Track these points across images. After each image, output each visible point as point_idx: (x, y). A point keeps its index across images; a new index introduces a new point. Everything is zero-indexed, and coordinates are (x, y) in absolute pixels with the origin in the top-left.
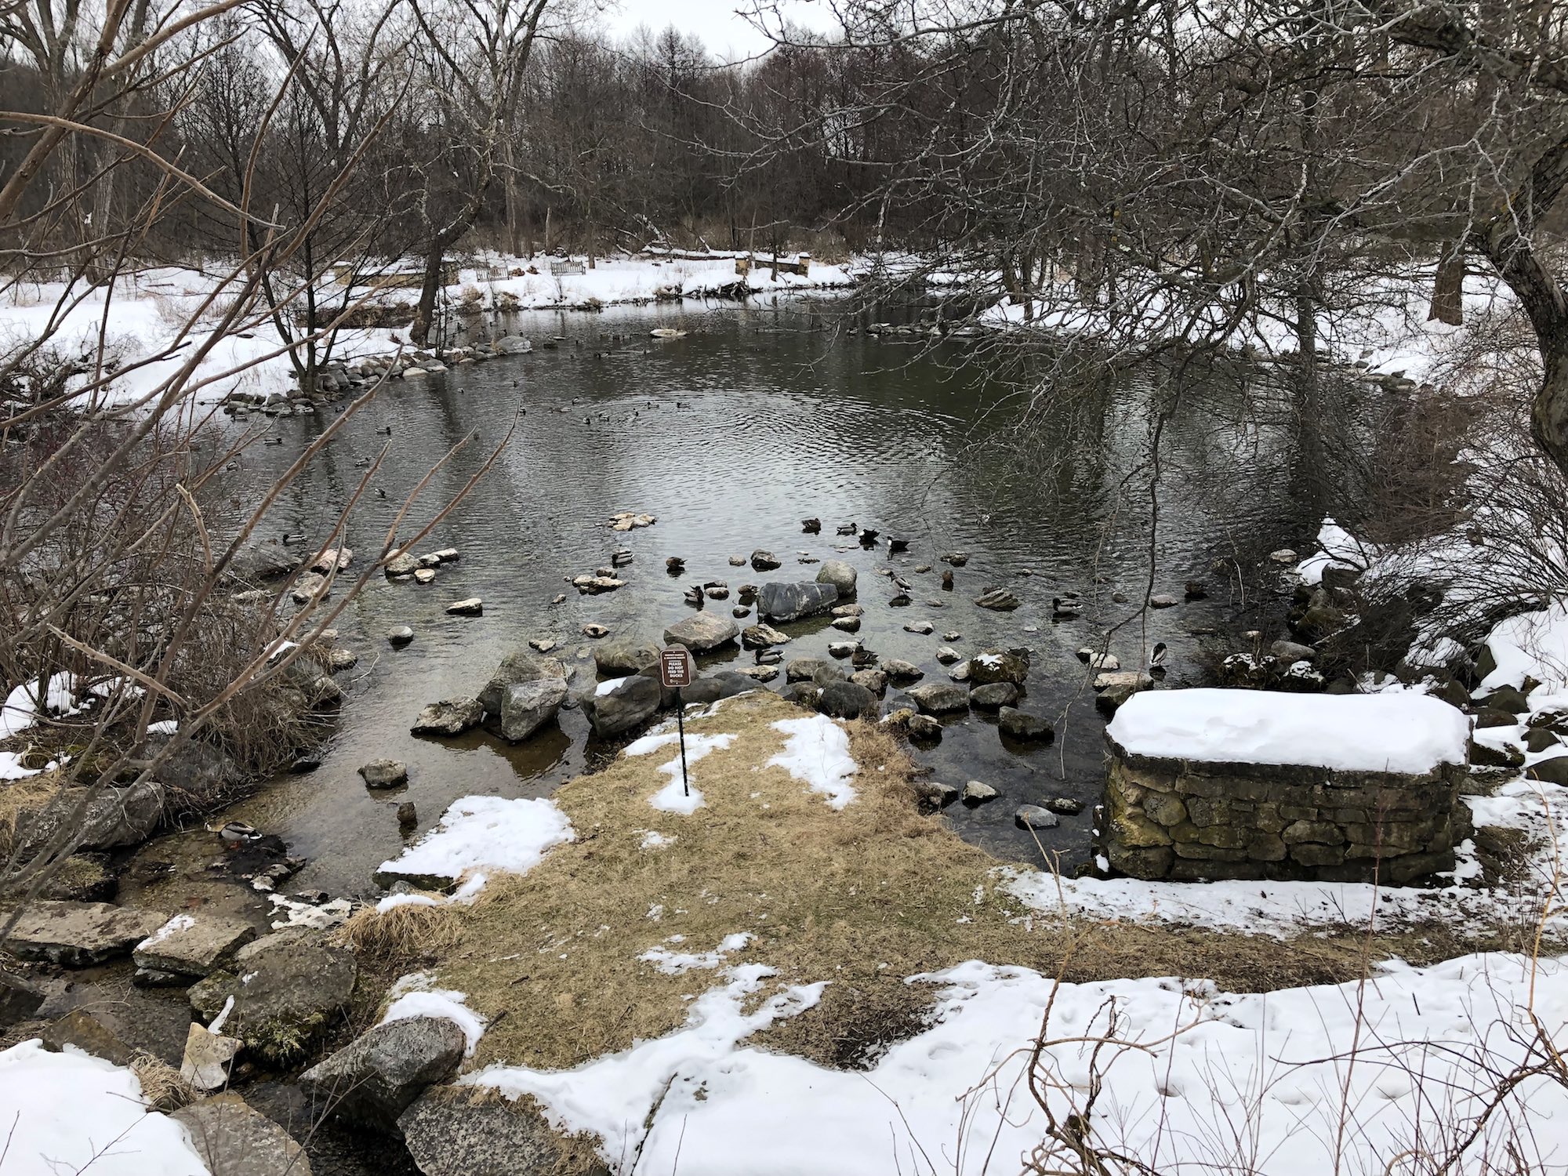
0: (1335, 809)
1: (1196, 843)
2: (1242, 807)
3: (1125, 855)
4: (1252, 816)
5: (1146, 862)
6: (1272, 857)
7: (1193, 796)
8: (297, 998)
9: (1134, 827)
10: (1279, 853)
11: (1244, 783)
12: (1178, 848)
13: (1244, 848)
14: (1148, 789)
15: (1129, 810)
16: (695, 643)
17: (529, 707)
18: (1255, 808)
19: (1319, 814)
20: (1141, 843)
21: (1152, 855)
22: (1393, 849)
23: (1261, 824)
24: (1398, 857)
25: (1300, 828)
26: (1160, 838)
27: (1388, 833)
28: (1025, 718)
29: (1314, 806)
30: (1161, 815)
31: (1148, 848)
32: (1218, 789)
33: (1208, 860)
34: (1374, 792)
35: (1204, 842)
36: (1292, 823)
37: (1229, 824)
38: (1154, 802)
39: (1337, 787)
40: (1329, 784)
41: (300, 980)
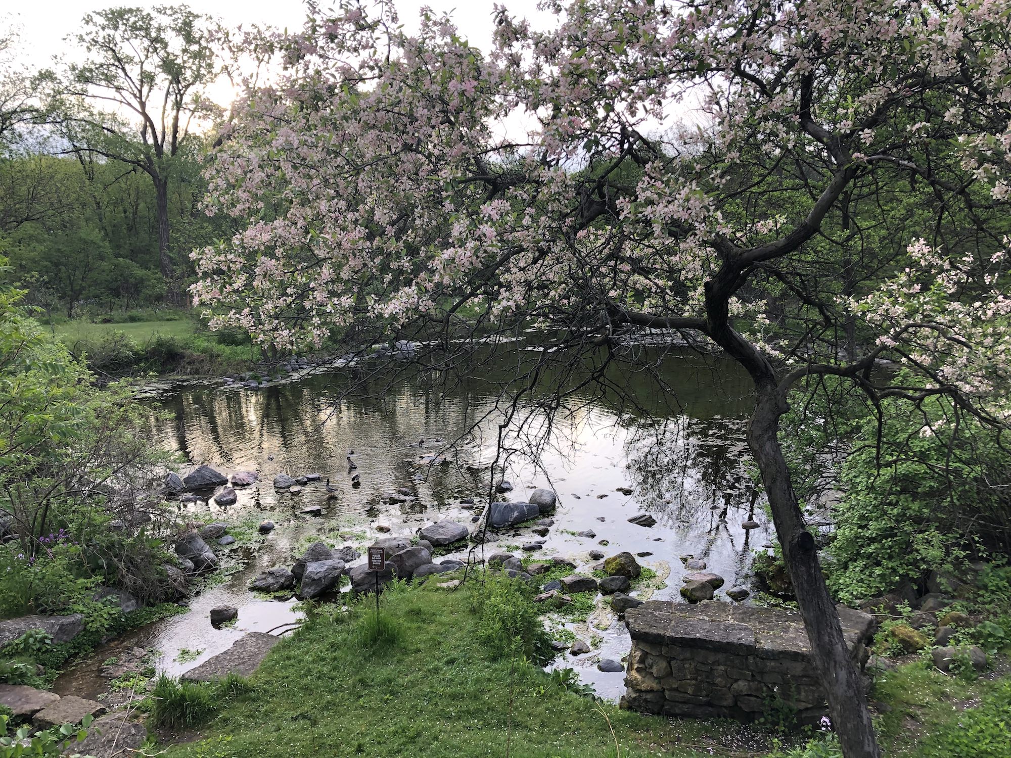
0: (762, 673)
1: (676, 690)
2: (704, 668)
3: (634, 695)
4: (711, 674)
5: (646, 700)
6: (725, 703)
7: (674, 658)
9: (639, 677)
10: (729, 702)
11: (703, 652)
12: (667, 693)
13: (707, 696)
14: (647, 653)
15: (636, 666)
16: (437, 540)
17: (316, 577)
18: (712, 669)
19: (753, 676)
20: (643, 689)
21: (649, 696)
22: (803, 704)
23: (716, 681)
24: (807, 709)
25: (741, 685)
26: (655, 686)
27: (799, 693)
29: (749, 670)
30: (654, 670)
31: (647, 692)
32: (688, 655)
33: (684, 703)
34: (787, 664)
35: (682, 690)
36: (736, 681)
37: (696, 680)
38: (651, 661)
39: (762, 659)
40: (757, 656)
41: (112, 744)
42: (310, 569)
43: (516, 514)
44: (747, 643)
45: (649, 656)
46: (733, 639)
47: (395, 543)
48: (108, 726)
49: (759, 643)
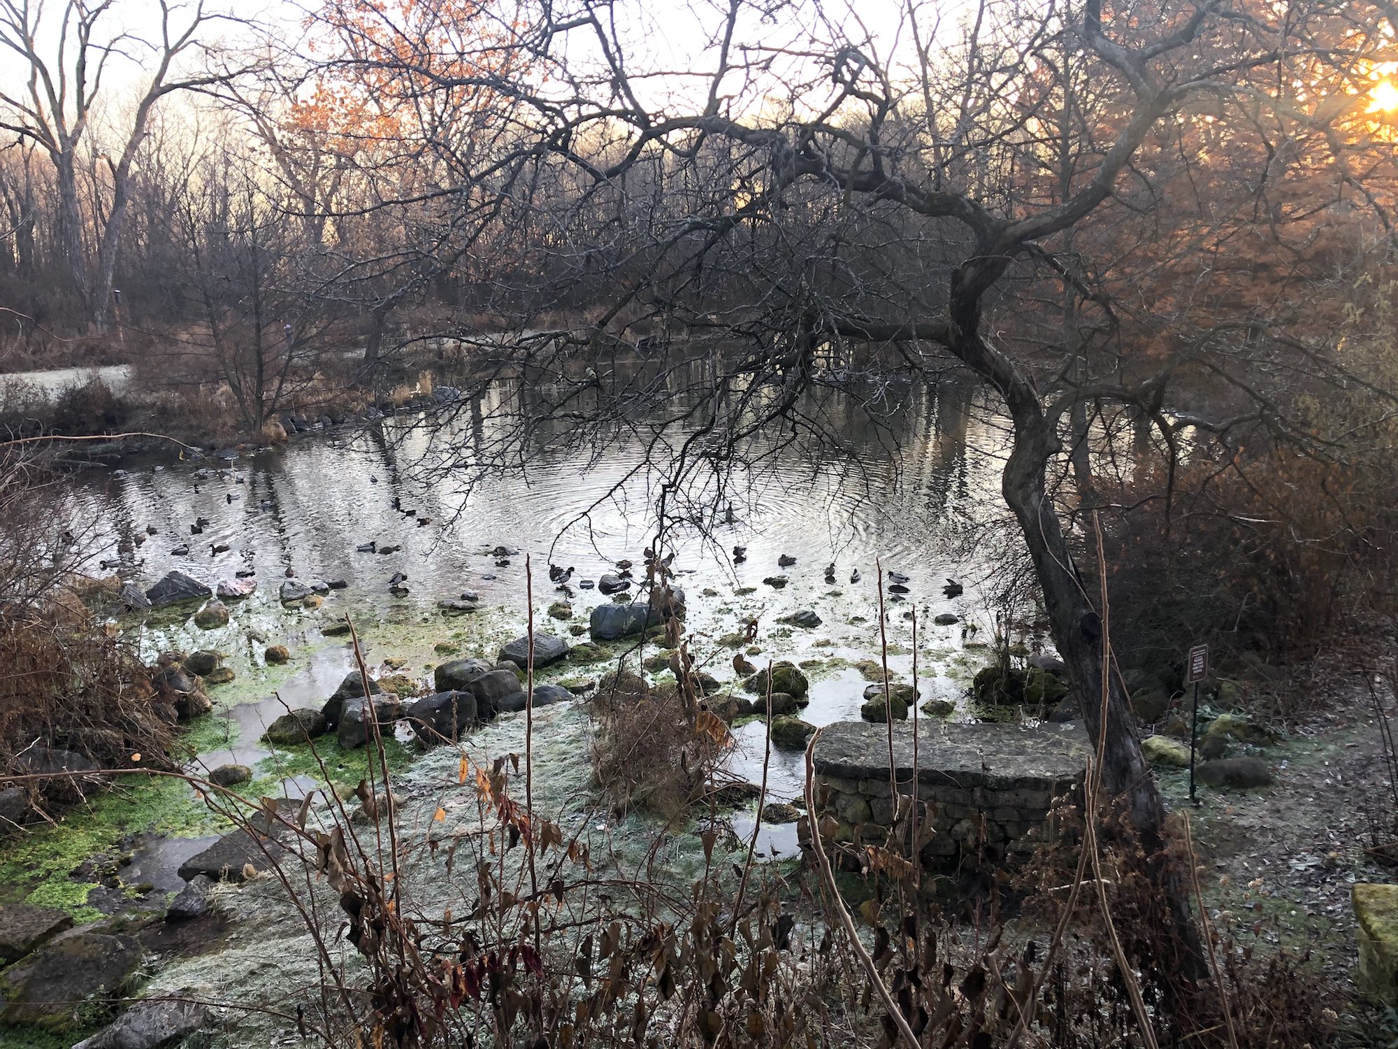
0: (992, 808)
1: (879, 838)
6: (943, 851)
7: (875, 797)
14: (838, 791)
25: (965, 826)
26: (850, 834)
29: (975, 806)
30: (849, 814)
34: (1025, 793)
36: (959, 821)
38: (843, 802)
39: (993, 790)
40: (986, 787)
41: (91, 965)
42: (350, 709)
43: (633, 618)
44: (973, 769)
45: (841, 796)
46: (952, 767)
47: (467, 666)
48: (82, 941)
49: (988, 770)
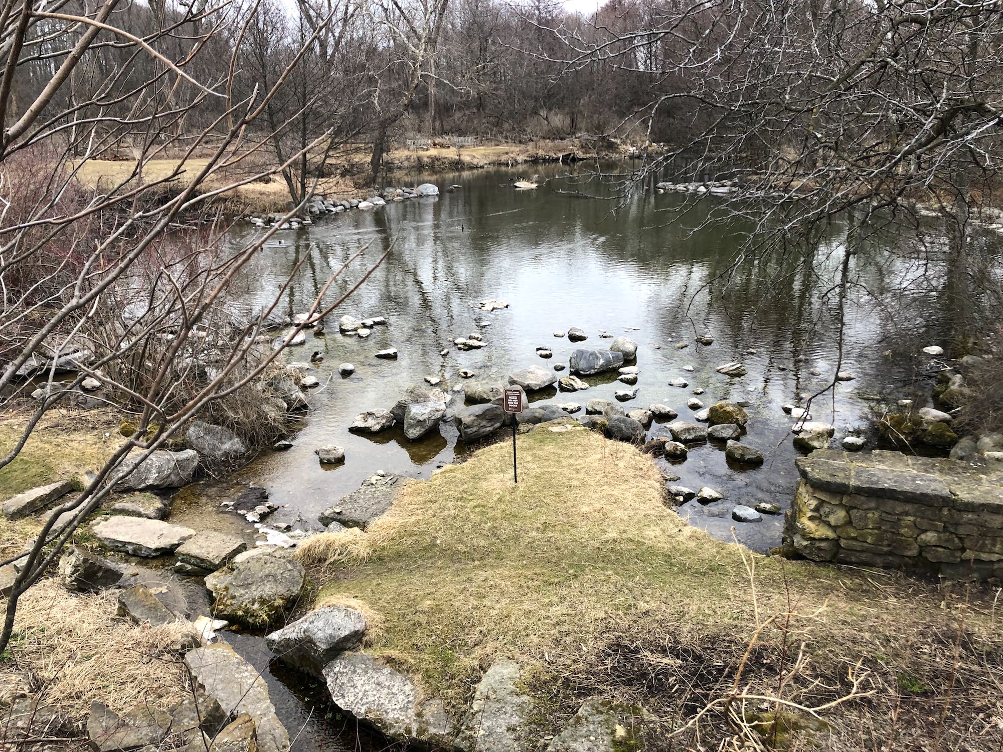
0: (957, 524)
1: (854, 539)
2: (889, 518)
3: (805, 543)
4: (897, 524)
5: (819, 548)
6: (909, 553)
7: (855, 508)
8: (268, 590)
9: (812, 525)
10: (913, 552)
11: (892, 502)
12: (843, 543)
13: (889, 545)
14: (824, 501)
15: (809, 514)
16: (528, 386)
17: (421, 419)
18: (899, 520)
19: (944, 527)
20: (817, 537)
21: (823, 545)
22: (997, 555)
23: (902, 531)
25: (930, 537)
26: (830, 534)
27: (994, 545)
28: (744, 448)
29: (941, 521)
30: (832, 519)
31: (821, 540)
32: (873, 505)
33: (862, 551)
34: (986, 517)
35: (861, 539)
36: (926, 531)
37: (879, 529)
38: (827, 510)
39: (959, 511)
40: (953, 507)
41: (270, 578)
42: (413, 411)
43: (601, 362)
44: (944, 493)
45: (825, 505)
48: (263, 561)
49: (955, 495)
